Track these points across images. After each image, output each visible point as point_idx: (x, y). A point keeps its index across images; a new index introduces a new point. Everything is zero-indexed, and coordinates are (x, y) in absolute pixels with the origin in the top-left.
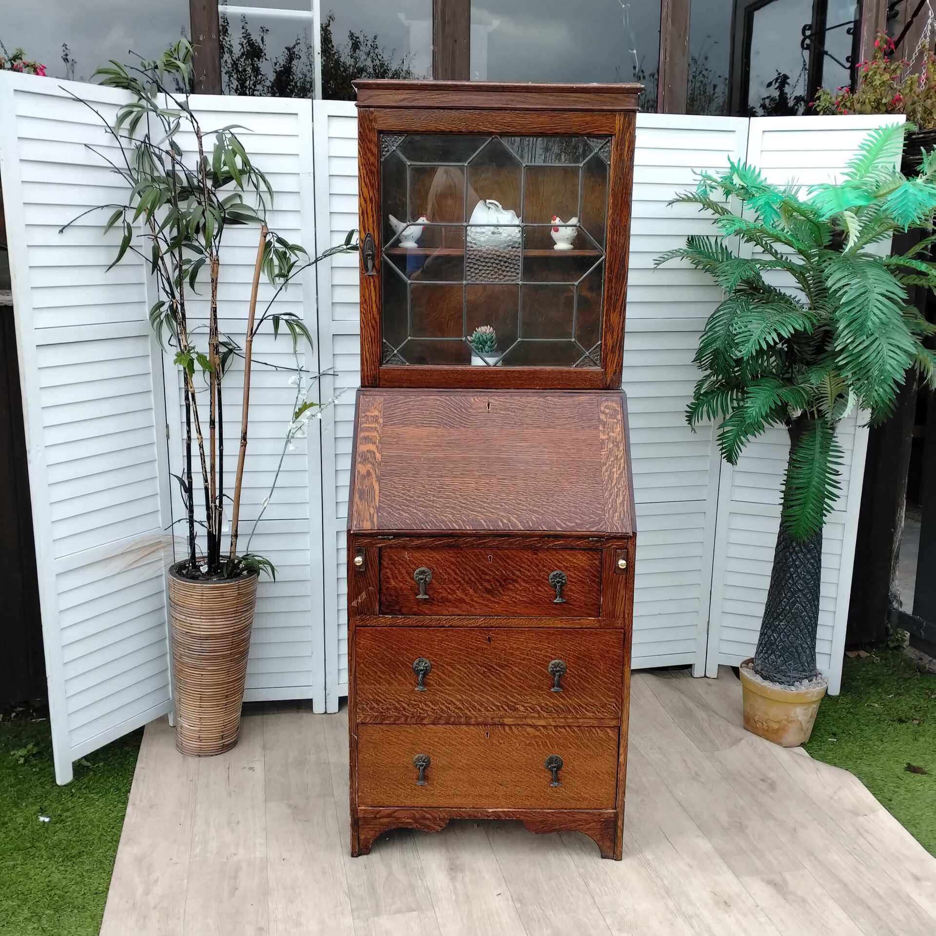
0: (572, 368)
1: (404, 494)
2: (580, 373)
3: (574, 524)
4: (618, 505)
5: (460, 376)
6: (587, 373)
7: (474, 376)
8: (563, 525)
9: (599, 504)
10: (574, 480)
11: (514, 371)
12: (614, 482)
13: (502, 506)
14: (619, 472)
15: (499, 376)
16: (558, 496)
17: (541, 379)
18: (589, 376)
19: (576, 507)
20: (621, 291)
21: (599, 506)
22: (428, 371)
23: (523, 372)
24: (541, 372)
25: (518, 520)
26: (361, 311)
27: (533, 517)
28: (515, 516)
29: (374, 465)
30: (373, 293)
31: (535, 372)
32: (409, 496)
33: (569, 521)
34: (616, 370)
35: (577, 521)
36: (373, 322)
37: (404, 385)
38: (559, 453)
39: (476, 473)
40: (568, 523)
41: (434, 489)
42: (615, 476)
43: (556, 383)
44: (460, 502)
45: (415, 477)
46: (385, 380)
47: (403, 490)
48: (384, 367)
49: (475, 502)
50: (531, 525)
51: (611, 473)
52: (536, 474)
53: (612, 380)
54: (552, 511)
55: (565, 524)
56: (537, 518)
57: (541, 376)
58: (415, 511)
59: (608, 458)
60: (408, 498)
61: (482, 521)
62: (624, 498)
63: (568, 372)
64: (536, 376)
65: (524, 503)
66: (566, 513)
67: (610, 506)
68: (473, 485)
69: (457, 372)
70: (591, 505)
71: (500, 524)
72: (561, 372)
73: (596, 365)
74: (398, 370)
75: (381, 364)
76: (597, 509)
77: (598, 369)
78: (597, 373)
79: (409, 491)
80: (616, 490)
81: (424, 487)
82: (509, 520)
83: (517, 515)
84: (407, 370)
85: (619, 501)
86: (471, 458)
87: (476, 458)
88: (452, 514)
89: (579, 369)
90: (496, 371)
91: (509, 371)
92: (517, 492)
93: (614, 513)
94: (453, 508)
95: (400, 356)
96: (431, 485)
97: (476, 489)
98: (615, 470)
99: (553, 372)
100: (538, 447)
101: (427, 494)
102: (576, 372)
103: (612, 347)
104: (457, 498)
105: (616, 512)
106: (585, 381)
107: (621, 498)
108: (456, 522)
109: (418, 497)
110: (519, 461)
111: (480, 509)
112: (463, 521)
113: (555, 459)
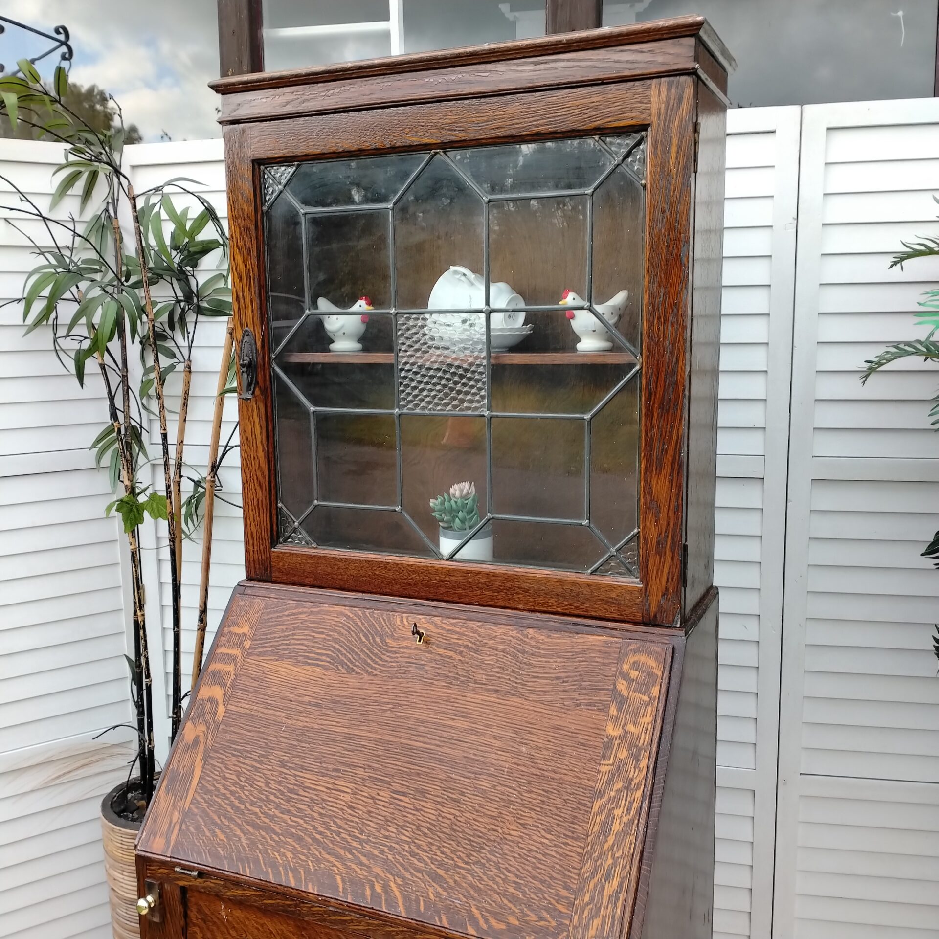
0: (585, 577)
1: (232, 793)
2: (598, 586)
3: (503, 926)
4: (605, 899)
5: (390, 574)
6: (612, 588)
7: (414, 576)
8: (482, 922)
9: (566, 887)
10: (530, 822)
11: (479, 573)
12: (611, 840)
13: (382, 852)
14: (625, 819)
15: (454, 579)
16: (491, 852)
17: (526, 591)
18: (613, 595)
19: (518, 886)
20: (671, 432)
21: (564, 893)
22: (341, 560)
23: (494, 575)
24: (526, 578)
25: (401, 891)
26: (242, 457)
27: (431, 889)
28: (399, 881)
29: (208, 728)
30: (257, 428)
31: (514, 578)
32: (239, 798)
33: (495, 915)
34: (667, 589)
35: (513, 921)
36: (259, 474)
37: (307, 581)
38: (519, 753)
39: (360, 771)
40: (493, 922)
41: (283, 794)
42: (616, 827)
43: (552, 601)
44: (315, 828)
45: (260, 762)
46: (280, 570)
47: (235, 784)
48: (279, 549)
49: (338, 834)
50: (422, 909)
51: (610, 819)
52: (463, 794)
53: (660, 607)
54: (471, 885)
55: (486, 921)
56: (437, 895)
57: (526, 586)
58: (238, 832)
59: (610, 782)
60: (236, 803)
61: (338, 878)
62: (621, 885)
63: (574, 583)
64: (517, 584)
65: (423, 855)
66: (496, 896)
67: (587, 899)
68: (347, 798)
69: (386, 565)
70: (549, 887)
71: (368, 892)
72: (560, 582)
73: (630, 572)
74: (297, 555)
75: (274, 542)
76: (559, 898)
77: (633, 582)
78: (630, 591)
79: (242, 788)
80: (610, 861)
81: (267, 784)
82: (386, 888)
83: (404, 878)
84: (310, 557)
85: (609, 889)
86: (361, 737)
87: (370, 739)
88: (295, 852)
89: (597, 579)
90: (449, 570)
91: (471, 572)
92: (419, 827)
93: (592, 917)
94: (300, 839)
95: (304, 532)
96: (280, 783)
97: (350, 807)
98: (618, 812)
99: (547, 580)
100: (483, 734)
101: (268, 800)
102: (589, 585)
103: (658, 543)
104: (313, 818)
105: (597, 914)
106: (607, 603)
107: (615, 883)
108: (295, 871)
109: (253, 804)
110: (441, 761)
111: (342, 852)
112: (307, 871)
113: (507, 766)
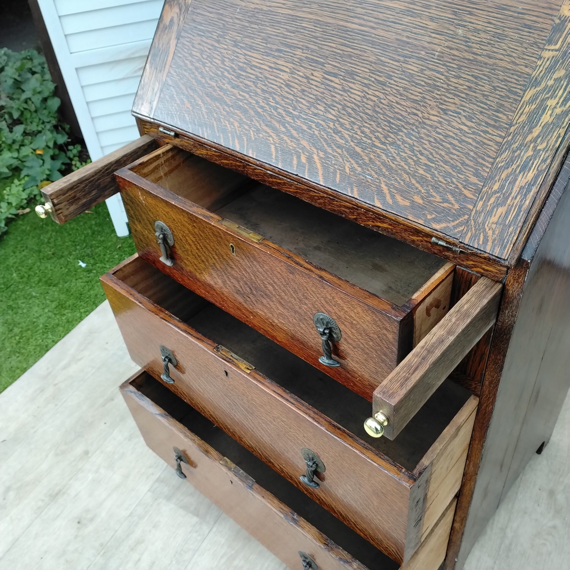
1: (197, 68)
3: (407, 203)
4: (516, 189)
8: (388, 197)
9: (477, 174)
10: (452, 107)
12: (536, 131)
13: (310, 128)
14: (558, 111)
16: (408, 135)
19: (428, 169)
21: (473, 179)
25: (322, 164)
27: (348, 164)
28: (322, 154)
29: (180, 10)
32: (201, 73)
33: (402, 192)
35: (418, 200)
38: (455, 36)
39: (299, 52)
40: (399, 198)
41: (234, 71)
42: (546, 118)
44: (257, 102)
45: (218, 42)
47: (199, 60)
49: (276, 109)
50: (338, 180)
51: (542, 108)
52: (390, 77)
54: (384, 164)
55: (393, 197)
56: (352, 169)
58: (200, 103)
59: (551, 69)
60: (199, 77)
61: (273, 147)
62: (536, 177)
65: (345, 133)
66: (405, 176)
67: (496, 187)
68: (285, 76)
70: (460, 172)
71: (295, 162)
76: (467, 184)
79: (204, 64)
80: (530, 153)
81: (223, 62)
82: (310, 159)
83: (325, 152)
85: (521, 181)
86: (302, 19)
87: (310, 21)
88: (241, 122)
92: (344, 107)
93: (497, 205)
94: (245, 111)
96: (232, 61)
97: (287, 86)
98: (551, 103)
100: (419, 16)
101: (223, 76)
104: (256, 94)
105: (503, 204)
107: (530, 175)
108: (240, 138)
109: (211, 79)
110: (373, 43)
111: (277, 125)
112: (249, 139)
113: (439, 50)
